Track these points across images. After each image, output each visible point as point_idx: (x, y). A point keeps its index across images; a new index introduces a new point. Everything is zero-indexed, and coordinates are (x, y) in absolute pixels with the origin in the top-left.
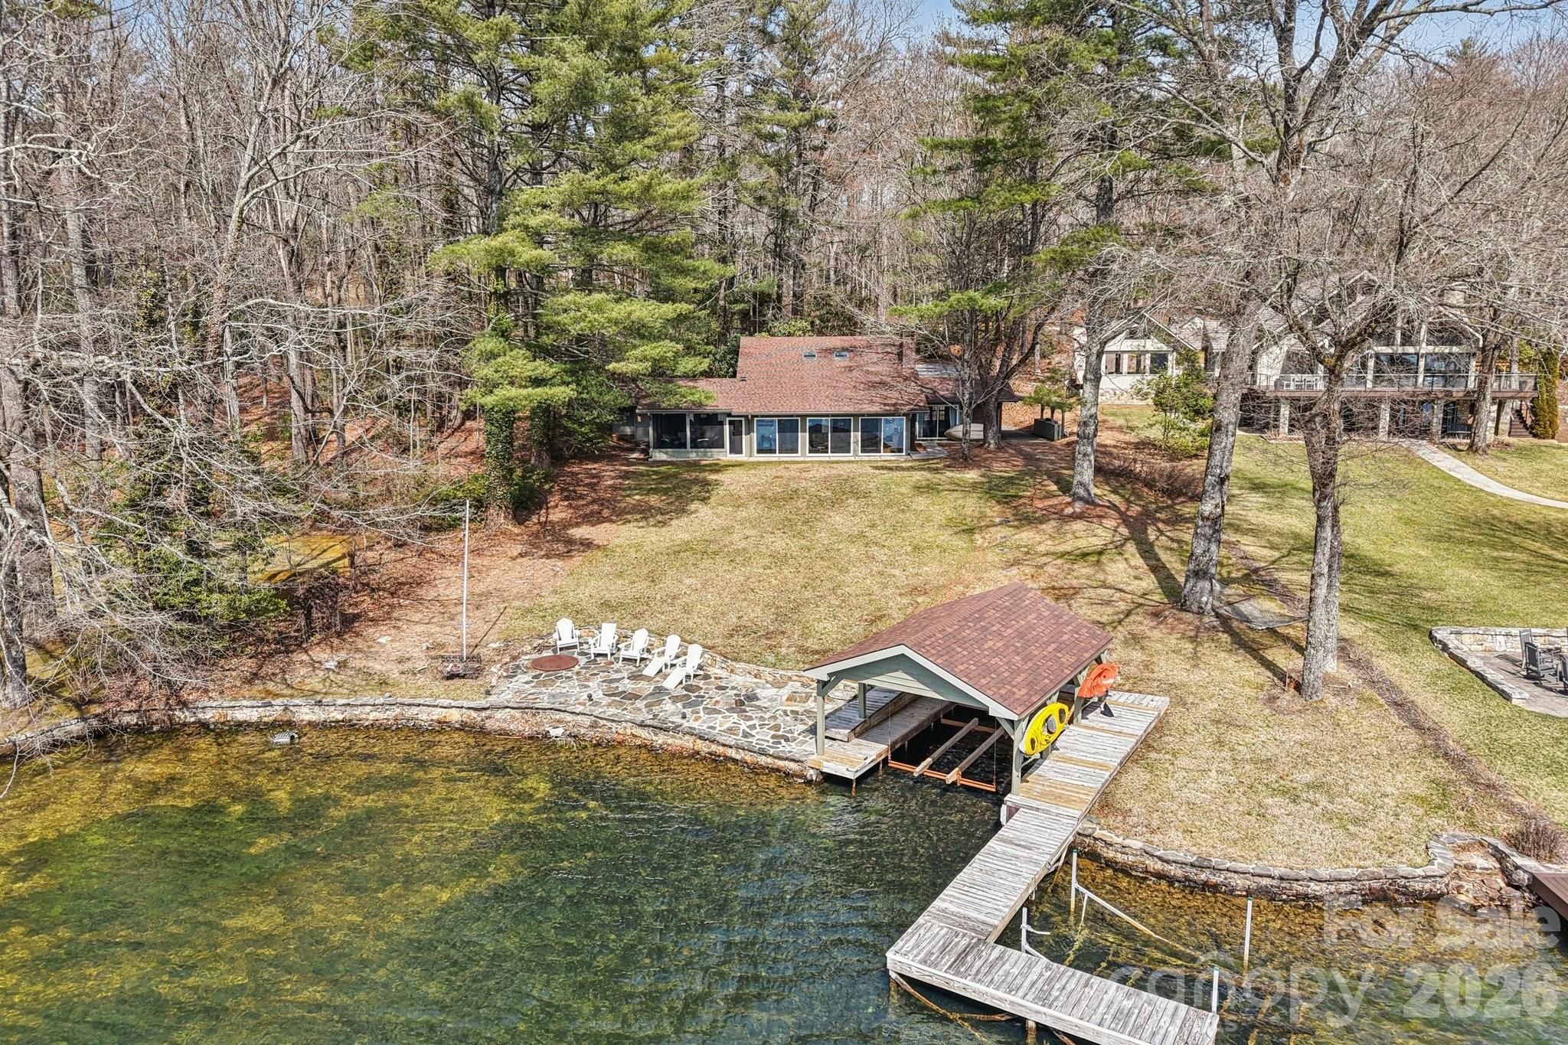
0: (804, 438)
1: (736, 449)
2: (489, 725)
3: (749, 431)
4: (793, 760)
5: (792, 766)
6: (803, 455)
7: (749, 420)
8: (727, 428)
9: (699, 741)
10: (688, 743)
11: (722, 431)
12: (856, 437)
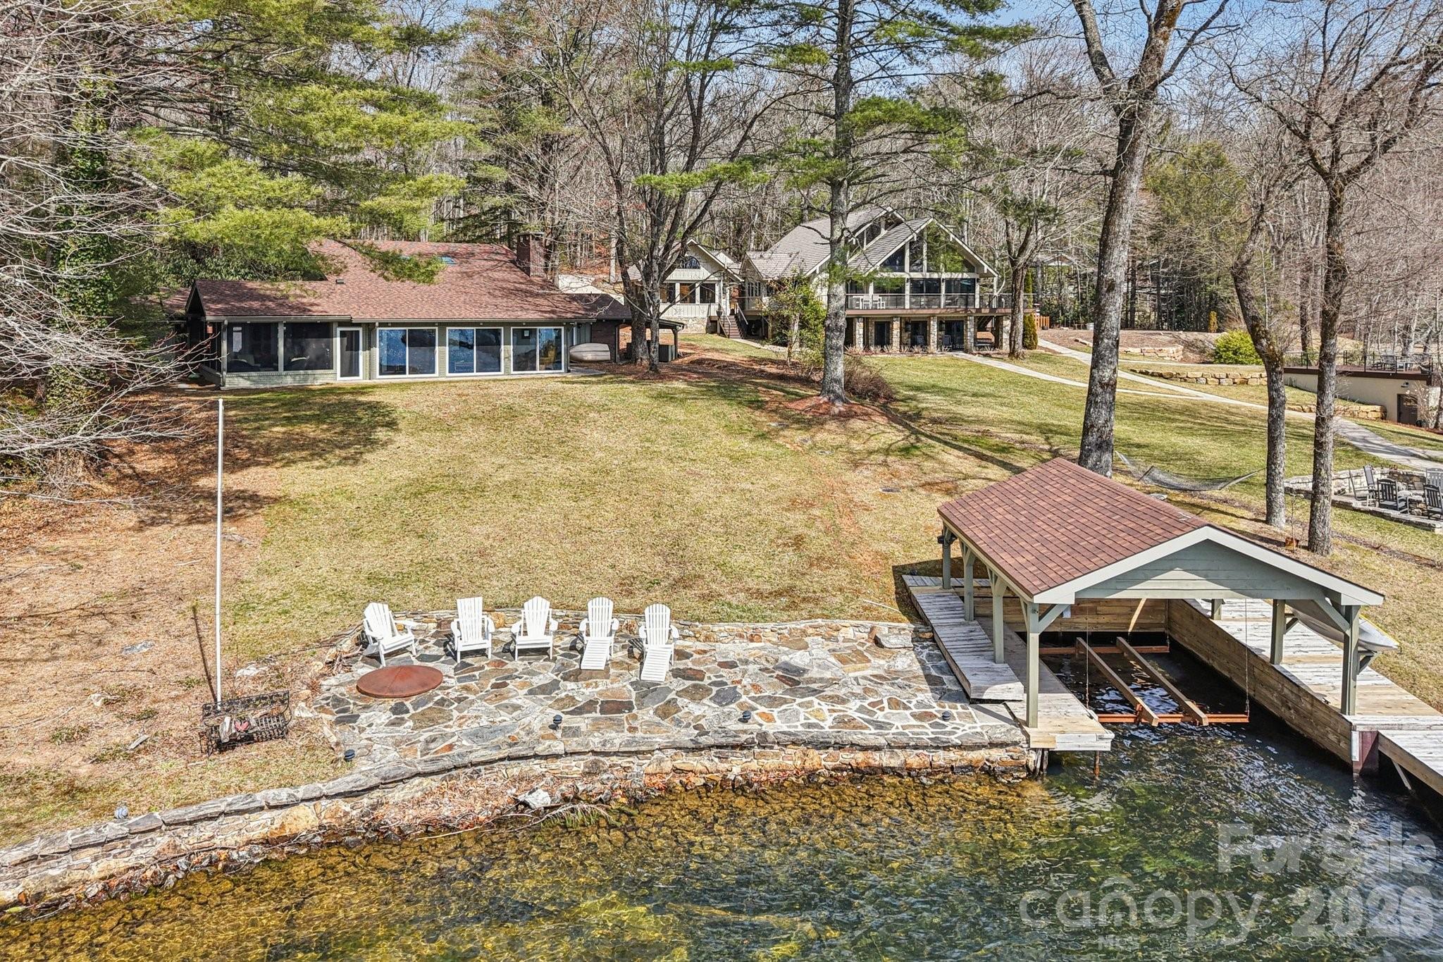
0: (442, 353)
1: (350, 369)
2: (392, 817)
3: (369, 345)
4: (992, 745)
5: (997, 754)
6: (442, 374)
7: (370, 327)
8: (337, 341)
9: (813, 753)
10: (791, 760)
11: (330, 346)
12: (507, 351)
